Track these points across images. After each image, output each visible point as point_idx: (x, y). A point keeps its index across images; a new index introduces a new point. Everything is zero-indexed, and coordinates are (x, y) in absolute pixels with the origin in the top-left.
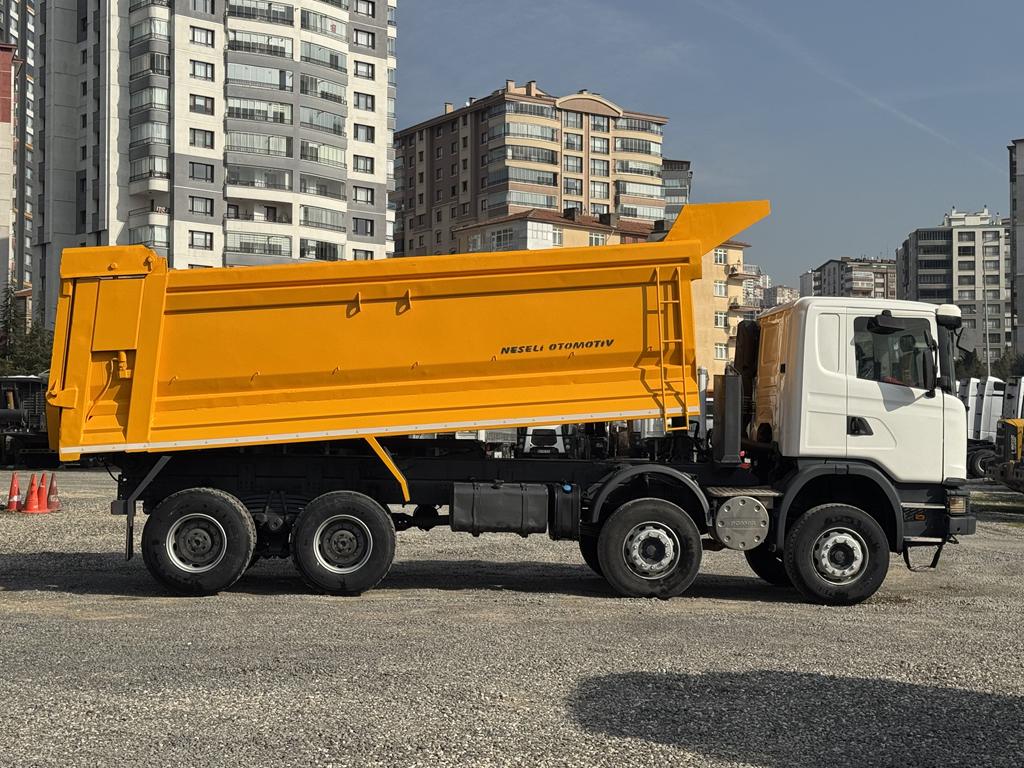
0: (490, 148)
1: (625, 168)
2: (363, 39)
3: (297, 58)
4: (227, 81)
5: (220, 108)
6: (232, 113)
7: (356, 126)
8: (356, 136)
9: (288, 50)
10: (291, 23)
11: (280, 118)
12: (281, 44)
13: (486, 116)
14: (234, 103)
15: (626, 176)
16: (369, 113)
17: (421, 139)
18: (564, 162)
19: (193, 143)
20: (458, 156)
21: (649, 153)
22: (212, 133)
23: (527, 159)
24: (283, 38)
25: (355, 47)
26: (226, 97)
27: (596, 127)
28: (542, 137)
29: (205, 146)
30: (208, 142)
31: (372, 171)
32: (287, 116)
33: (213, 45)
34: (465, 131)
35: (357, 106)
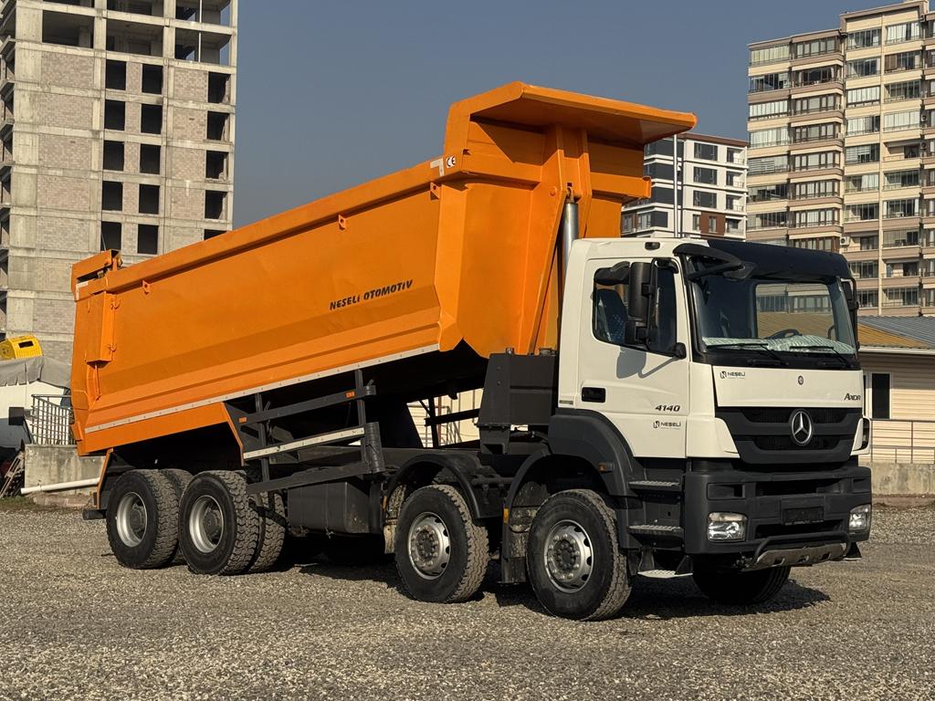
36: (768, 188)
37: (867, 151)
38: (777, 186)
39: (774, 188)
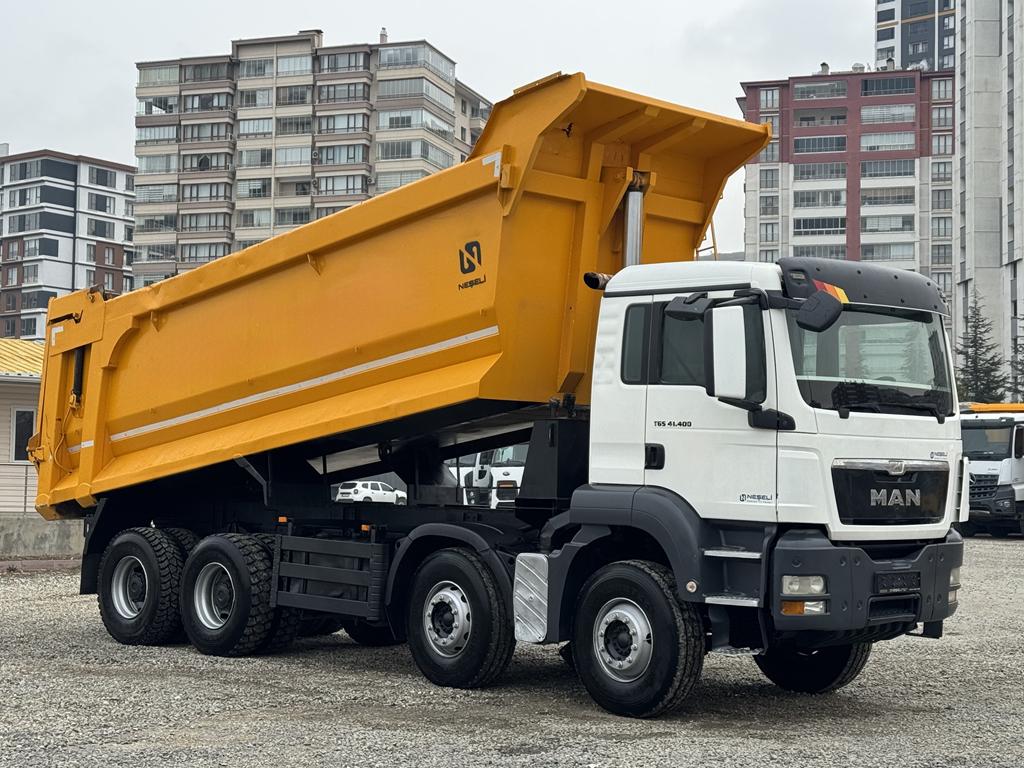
36: (157, 218)
37: (258, 185)
38: (166, 216)
39: (163, 218)
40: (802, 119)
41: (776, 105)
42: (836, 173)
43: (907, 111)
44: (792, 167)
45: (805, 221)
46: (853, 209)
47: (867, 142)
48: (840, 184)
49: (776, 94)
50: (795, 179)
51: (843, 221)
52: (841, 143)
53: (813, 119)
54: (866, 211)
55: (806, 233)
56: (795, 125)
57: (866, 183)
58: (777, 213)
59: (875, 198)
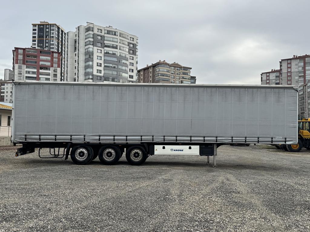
0: (156, 73)
1: (183, 78)
2: (131, 52)
3: (118, 56)
4: (104, 60)
5: (103, 65)
6: (105, 66)
7: (130, 69)
8: (130, 71)
9: (116, 54)
10: (117, 49)
11: (115, 67)
12: (115, 53)
13: (155, 67)
14: (106, 65)
15: (183, 80)
16: (132, 67)
17: (142, 72)
18: (171, 77)
19: (97, 72)
20: (149, 75)
21: (188, 75)
22: (101, 70)
23: (163, 76)
24: (116, 52)
25: (130, 53)
26: (104, 63)
27: (177, 70)
28: (166, 72)
29: (100, 73)
30: (100, 72)
31: (133, 78)
32: (116, 67)
33: (101, 53)
34: (151, 70)
35: (130, 65)
40: (27, 56)
41: (22, 53)
42: (34, 68)
43: (49, 58)
44: (25, 66)
45: (28, 77)
46: (38, 76)
47: (41, 63)
48: (35, 70)
49: (22, 51)
50: (26, 68)
51: (36, 77)
52: (36, 62)
53: (29, 57)
54: (40, 76)
55: (28, 79)
56: (26, 58)
57: (40, 71)
58: (22, 74)
59: (42, 74)
